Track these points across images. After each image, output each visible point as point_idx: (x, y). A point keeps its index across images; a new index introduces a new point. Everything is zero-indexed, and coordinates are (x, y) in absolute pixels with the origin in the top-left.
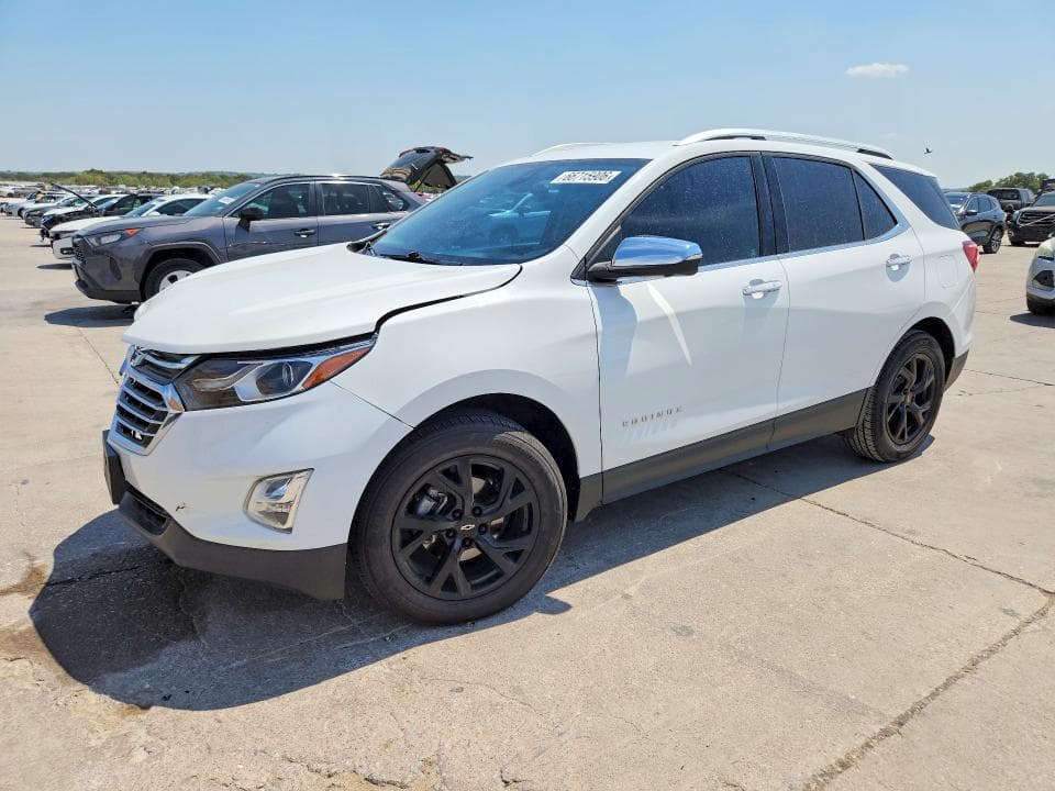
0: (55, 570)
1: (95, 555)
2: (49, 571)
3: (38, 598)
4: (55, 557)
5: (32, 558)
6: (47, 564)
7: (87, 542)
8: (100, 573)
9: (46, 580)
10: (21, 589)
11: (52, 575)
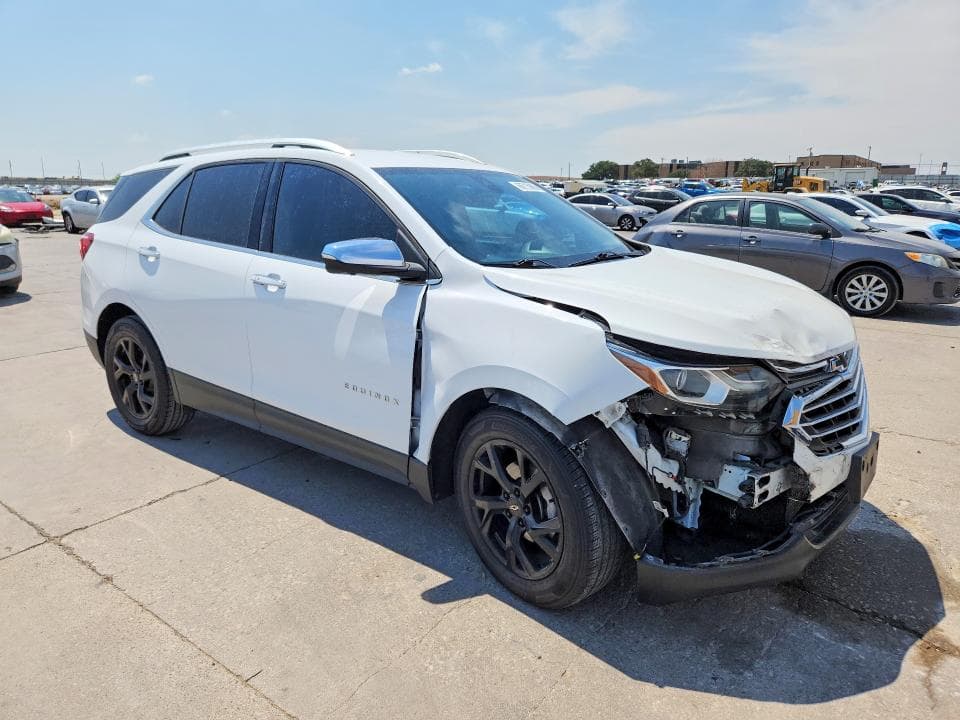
0: (906, 649)
1: (856, 641)
2: (913, 652)
3: (934, 625)
4: (898, 666)
5: (928, 685)
6: (912, 663)
7: (853, 665)
8: (862, 616)
9: (919, 642)
10: (946, 649)
11: (912, 644)
